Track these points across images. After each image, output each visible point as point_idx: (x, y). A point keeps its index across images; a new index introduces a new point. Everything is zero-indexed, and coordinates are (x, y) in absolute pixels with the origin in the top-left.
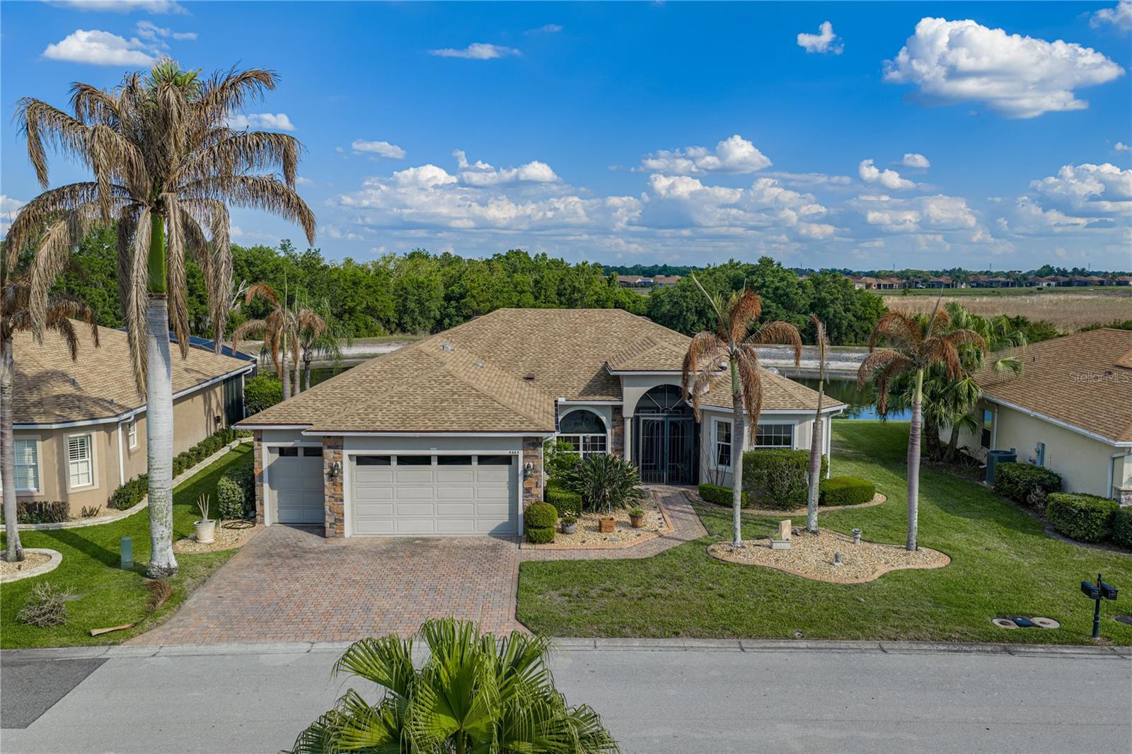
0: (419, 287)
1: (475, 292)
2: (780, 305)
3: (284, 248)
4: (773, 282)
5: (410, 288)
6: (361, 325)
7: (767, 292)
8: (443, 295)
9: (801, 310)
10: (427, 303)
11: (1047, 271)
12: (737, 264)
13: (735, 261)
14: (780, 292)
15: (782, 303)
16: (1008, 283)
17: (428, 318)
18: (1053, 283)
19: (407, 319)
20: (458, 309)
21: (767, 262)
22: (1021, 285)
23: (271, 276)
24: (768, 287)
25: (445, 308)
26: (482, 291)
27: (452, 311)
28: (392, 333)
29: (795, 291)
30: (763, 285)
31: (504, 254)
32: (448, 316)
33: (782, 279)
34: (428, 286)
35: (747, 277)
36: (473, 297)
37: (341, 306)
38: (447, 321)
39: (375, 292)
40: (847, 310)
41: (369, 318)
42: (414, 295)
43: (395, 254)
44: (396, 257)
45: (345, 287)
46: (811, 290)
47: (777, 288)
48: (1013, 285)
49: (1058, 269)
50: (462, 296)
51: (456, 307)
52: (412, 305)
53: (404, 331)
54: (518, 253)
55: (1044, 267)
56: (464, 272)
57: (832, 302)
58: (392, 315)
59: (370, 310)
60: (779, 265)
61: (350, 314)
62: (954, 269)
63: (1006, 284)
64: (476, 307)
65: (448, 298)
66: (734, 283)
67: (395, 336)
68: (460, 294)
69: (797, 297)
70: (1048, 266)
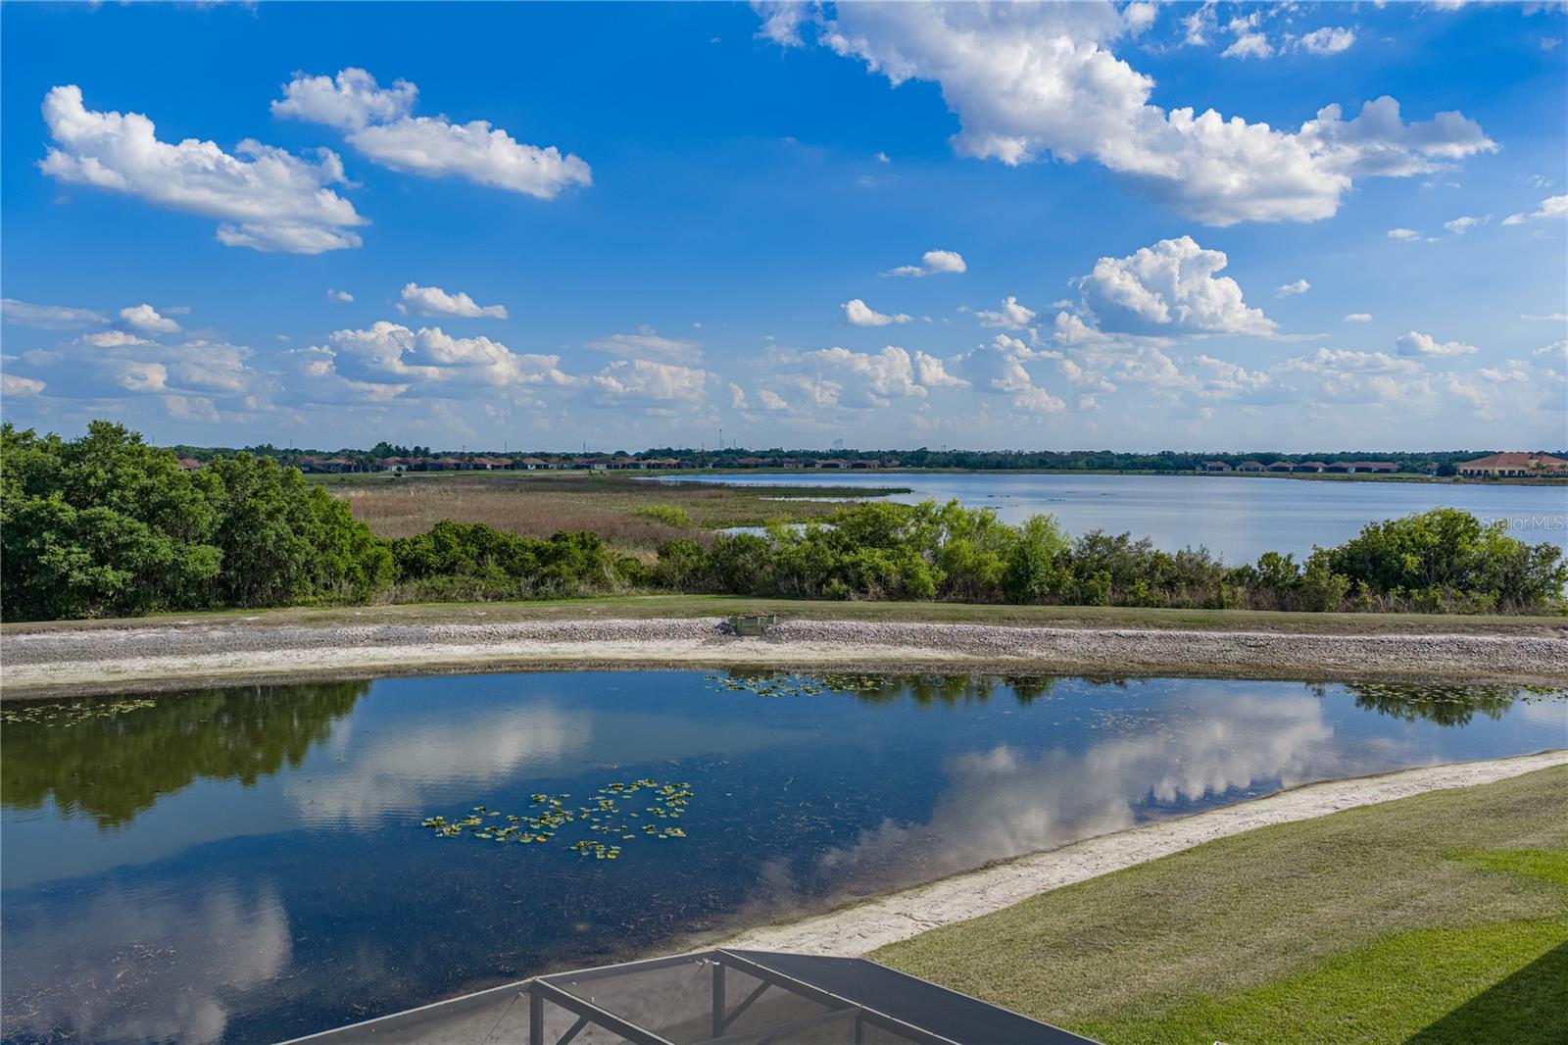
2: (158, 528)
4: (135, 477)
7: (122, 498)
9: (202, 536)
11: (385, 451)
12: (27, 436)
13: (18, 430)
14: (155, 498)
15: (162, 522)
16: (350, 466)
18: (404, 467)
21: (105, 434)
22: (366, 470)
24: (123, 488)
29: (189, 496)
30: (113, 485)
33: (152, 472)
35: (66, 465)
40: (299, 531)
46: (220, 494)
47: (144, 492)
48: (356, 470)
49: (397, 447)
55: (379, 445)
57: (270, 516)
60: (136, 439)
62: (262, 447)
63: (347, 469)
66: (31, 479)
69: (196, 509)
70: (384, 444)
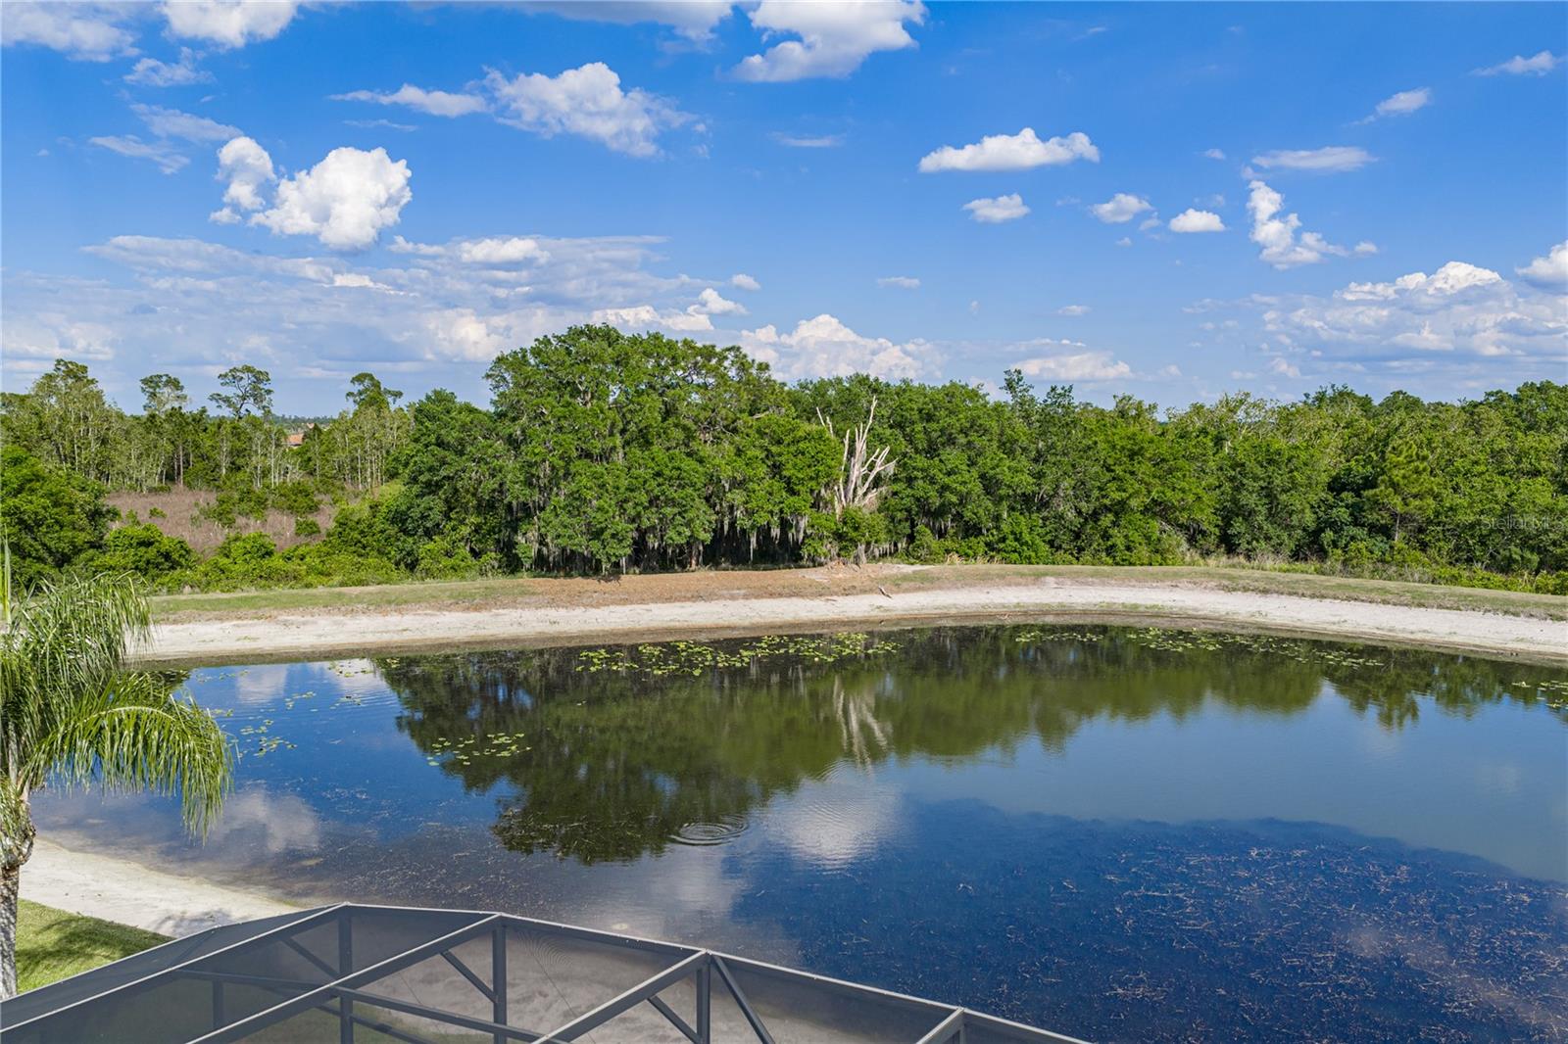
0: (1271, 462)
1: (1397, 475)
3: (1010, 386)
5: (1251, 465)
6: (1136, 537)
8: (1325, 478)
10: (1284, 497)
17: (1289, 528)
19: (1238, 526)
20: (1356, 511)
23: (962, 440)
25: (1331, 507)
26: (1417, 471)
27: (1342, 514)
28: (1206, 554)
31: (1513, 392)
32: (1335, 526)
34: (1289, 460)
36: (1395, 486)
37: (1097, 499)
38: (1328, 535)
39: (1170, 471)
41: (1156, 526)
42: (1256, 478)
43: (1247, 395)
44: (1251, 400)
45: (1110, 461)
50: (1370, 483)
51: (1353, 505)
52: (1250, 499)
53: (1231, 549)
54: (1544, 388)
56: (1397, 429)
58: (1207, 519)
59: (1159, 509)
61: (1116, 514)
64: (1399, 509)
65: (1336, 486)
67: (1212, 561)
68: (1366, 478)
